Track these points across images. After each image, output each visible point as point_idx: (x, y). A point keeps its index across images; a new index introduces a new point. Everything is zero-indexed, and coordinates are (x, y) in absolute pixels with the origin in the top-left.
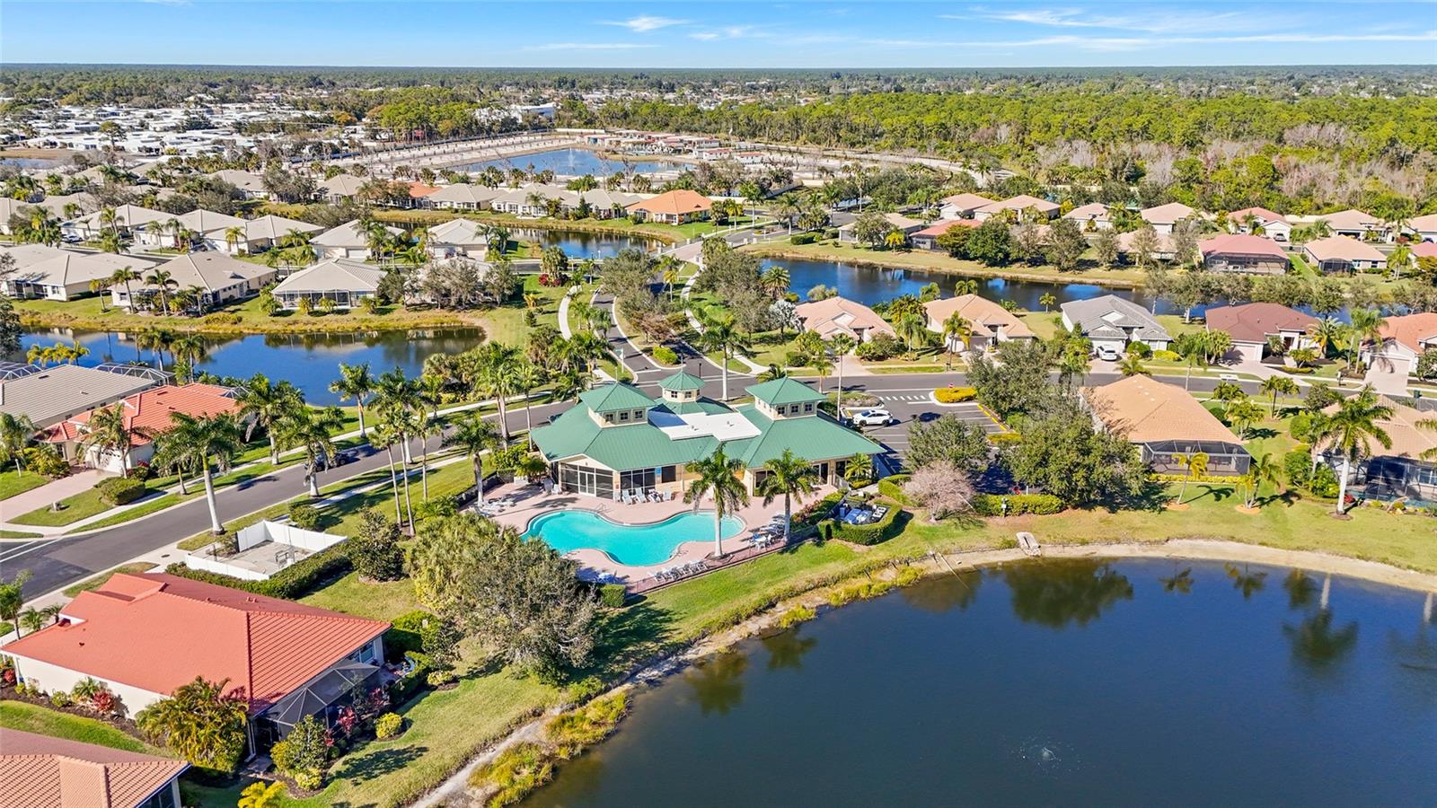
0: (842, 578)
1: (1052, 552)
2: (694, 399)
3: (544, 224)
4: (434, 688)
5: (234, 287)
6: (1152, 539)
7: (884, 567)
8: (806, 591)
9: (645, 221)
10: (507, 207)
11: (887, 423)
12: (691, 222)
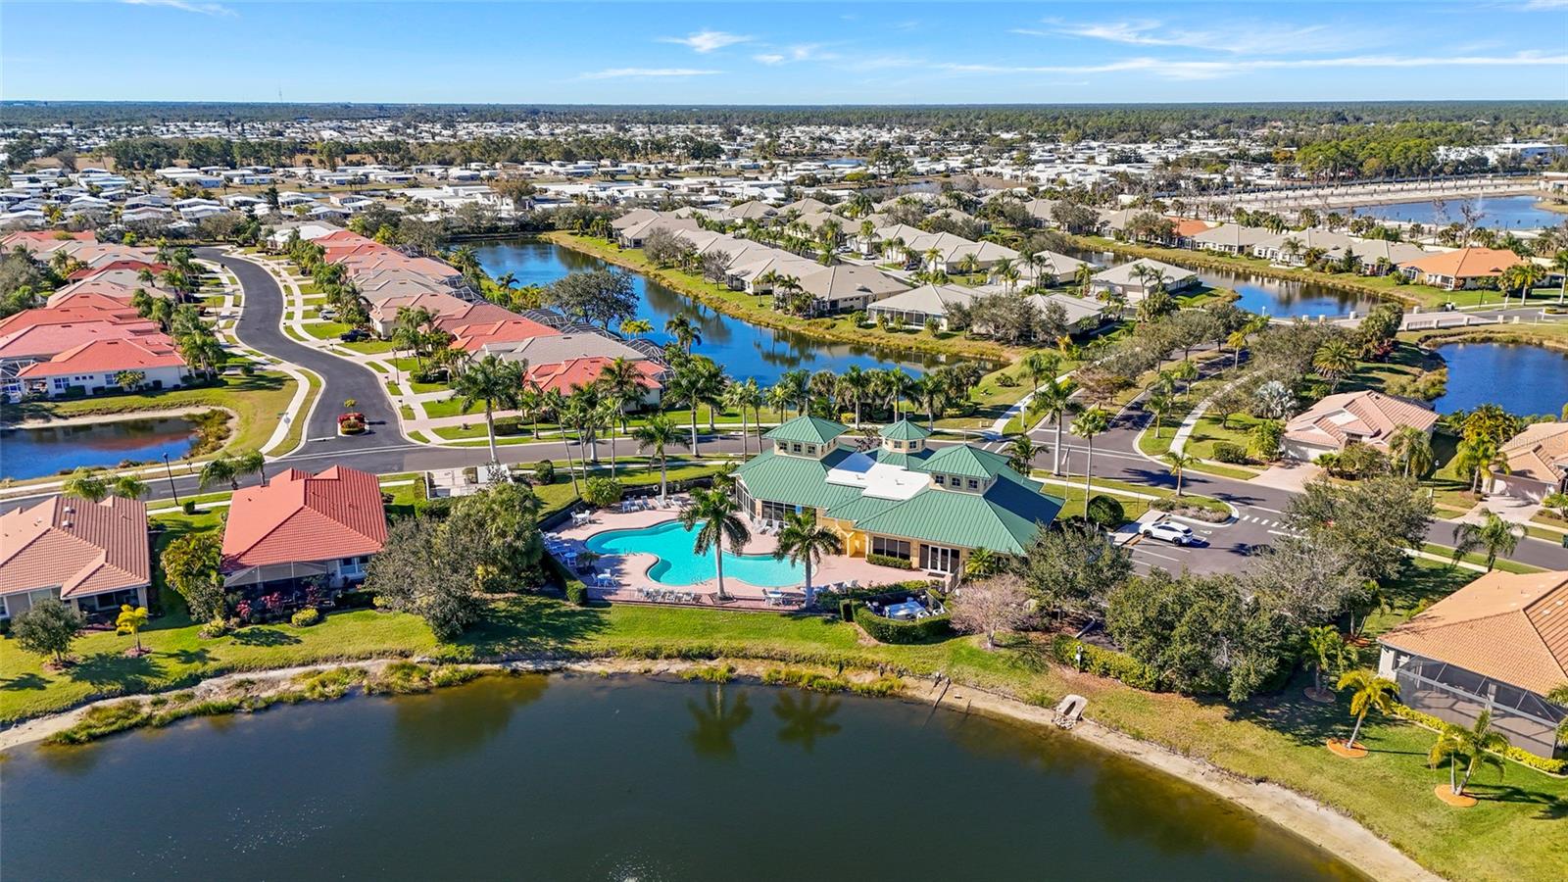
0: (811, 660)
1: (1088, 732)
2: (903, 451)
3: (1300, 275)
4: (374, 607)
5: (858, 299)
6: (1234, 770)
7: (869, 668)
8: (757, 657)
9: (1411, 282)
10: (1269, 252)
11: (1178, 542)
12: (1475, 290)
